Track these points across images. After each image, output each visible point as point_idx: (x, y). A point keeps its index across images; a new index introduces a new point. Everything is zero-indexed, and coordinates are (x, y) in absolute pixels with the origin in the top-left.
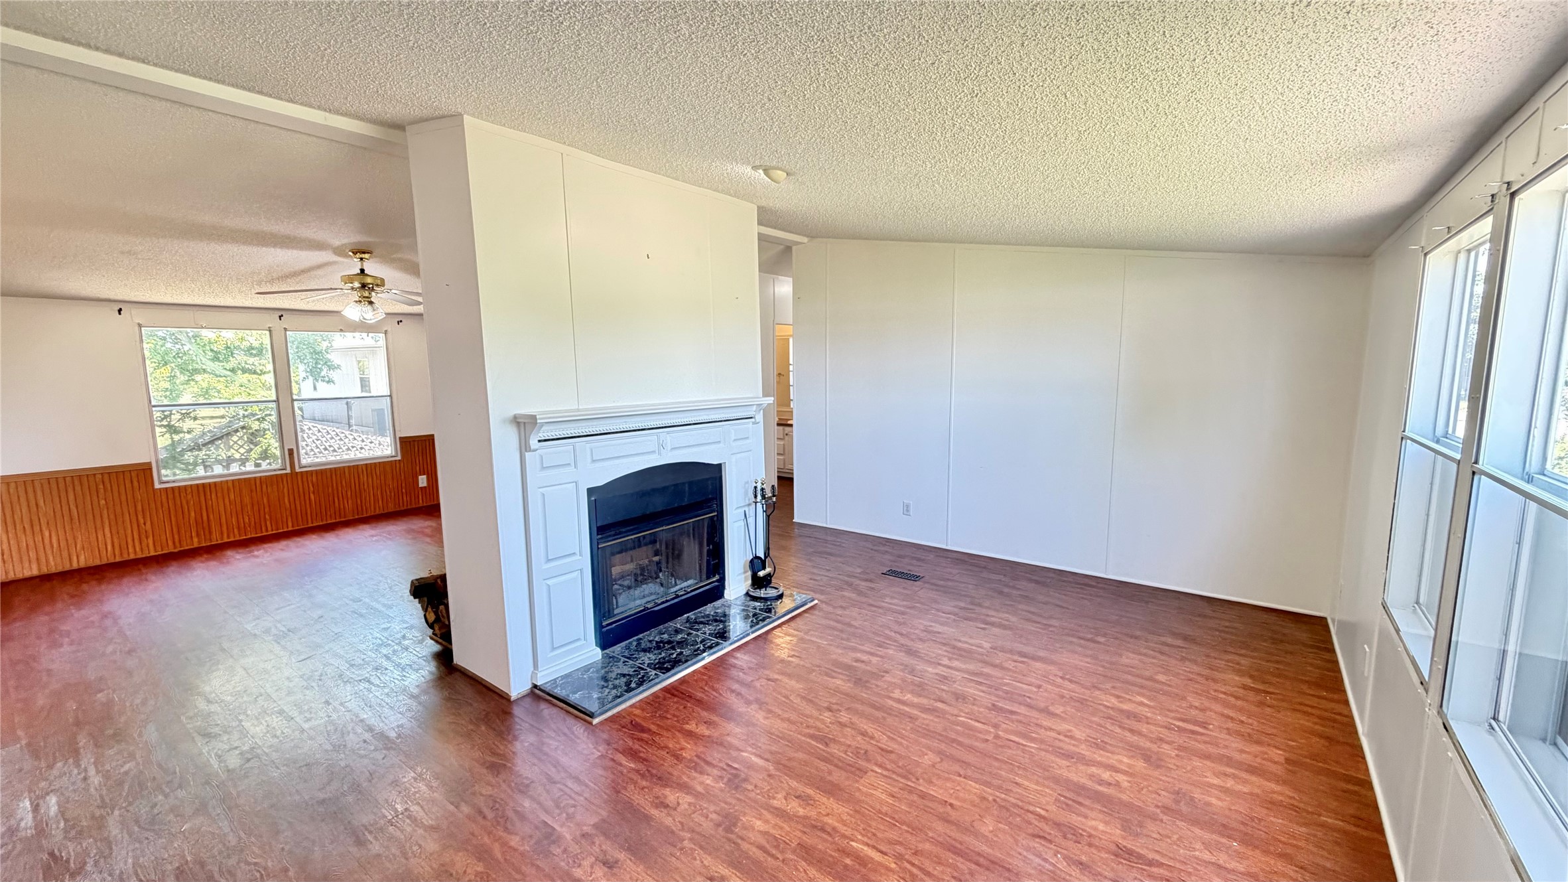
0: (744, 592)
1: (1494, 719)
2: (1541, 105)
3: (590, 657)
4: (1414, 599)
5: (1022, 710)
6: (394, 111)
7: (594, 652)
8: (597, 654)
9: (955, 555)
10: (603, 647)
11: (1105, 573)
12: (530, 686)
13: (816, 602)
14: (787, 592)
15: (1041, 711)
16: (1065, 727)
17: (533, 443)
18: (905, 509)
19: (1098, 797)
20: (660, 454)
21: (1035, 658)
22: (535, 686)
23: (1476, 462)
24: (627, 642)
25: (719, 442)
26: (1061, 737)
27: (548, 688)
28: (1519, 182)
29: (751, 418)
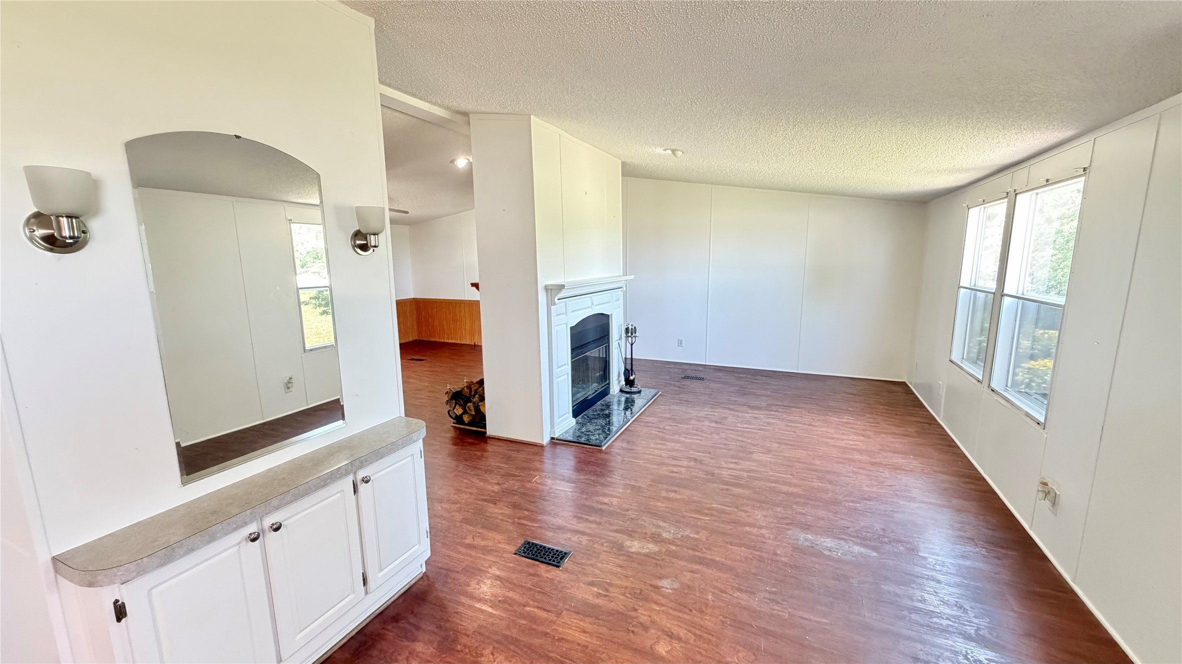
0: (619, 390)
1: (1006, 386)
2: (1028, 165)
3: (571, 424)
4: (961, 357)
5: (800, 425)
6: (463, 106)
7: (572, 421)
8: (573, 421)
9: (713, 367)
10: (575, 418)
11: (797, 370)
12: (549, 439)
13: (660, 393)
14: (643, 389)
15: (809, 425)
16: (824, 429)
17: (556, 300)
18: (679, 342)
19: (853, 449)
20: (592, 308)
21: (792, 407)
22: (552, 438)
23: (1003, 292)
24: (581, 415)
25: (610, 302)
26: (824, 433)
27: (561, 437)
28: (1019, 190)
29: (621, 288)
